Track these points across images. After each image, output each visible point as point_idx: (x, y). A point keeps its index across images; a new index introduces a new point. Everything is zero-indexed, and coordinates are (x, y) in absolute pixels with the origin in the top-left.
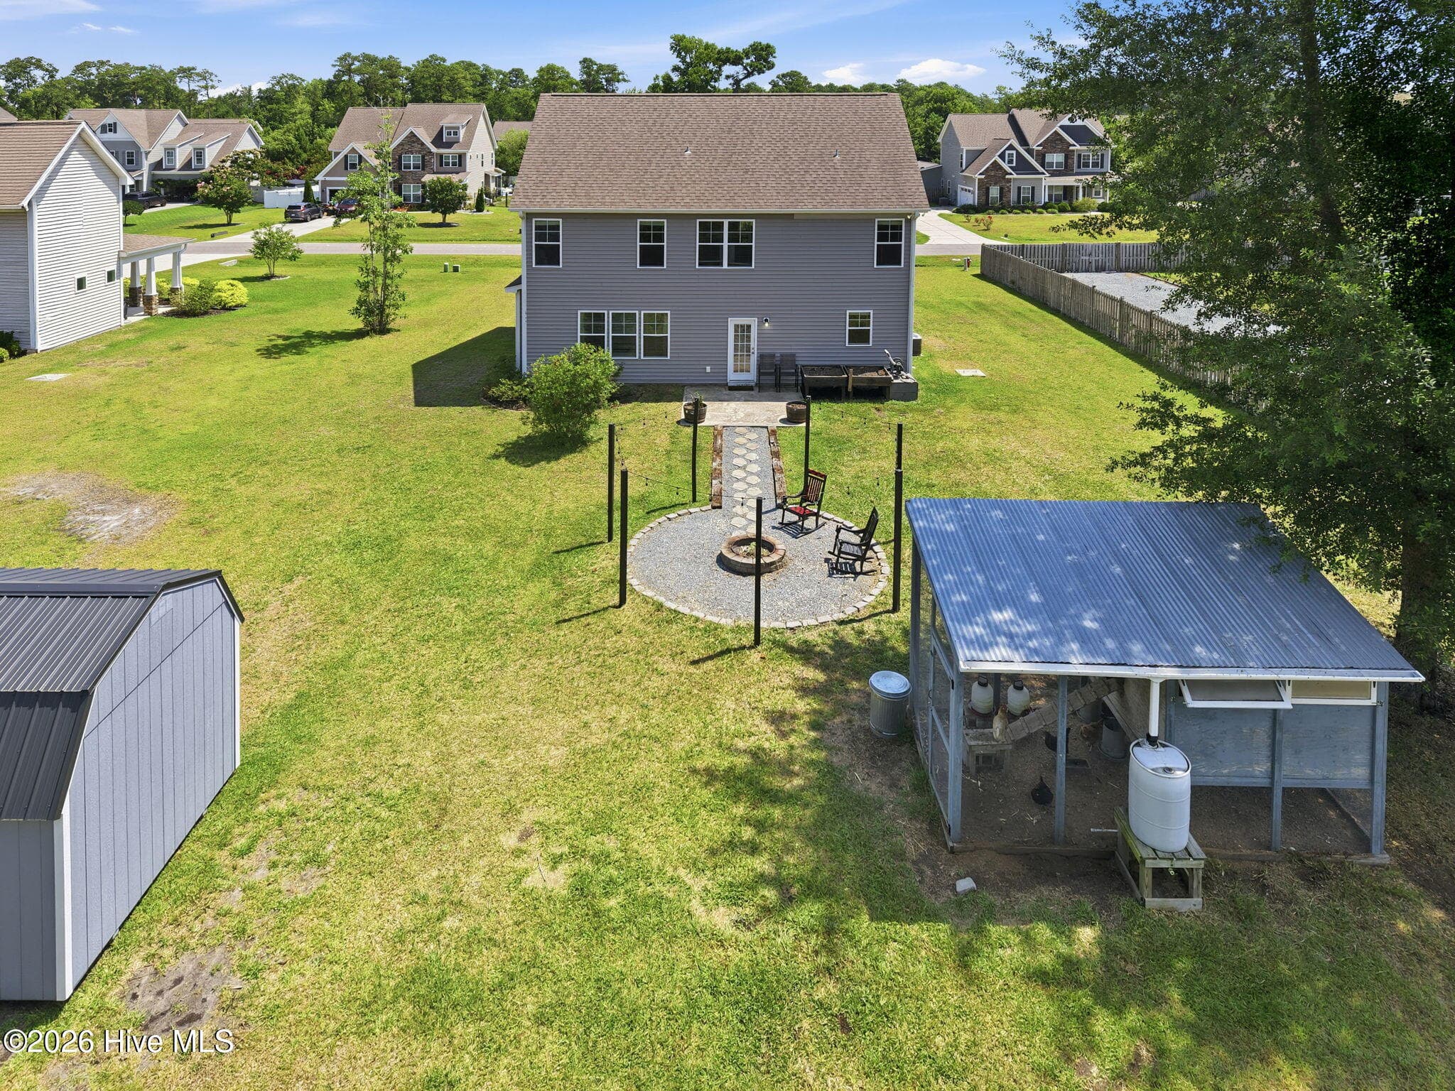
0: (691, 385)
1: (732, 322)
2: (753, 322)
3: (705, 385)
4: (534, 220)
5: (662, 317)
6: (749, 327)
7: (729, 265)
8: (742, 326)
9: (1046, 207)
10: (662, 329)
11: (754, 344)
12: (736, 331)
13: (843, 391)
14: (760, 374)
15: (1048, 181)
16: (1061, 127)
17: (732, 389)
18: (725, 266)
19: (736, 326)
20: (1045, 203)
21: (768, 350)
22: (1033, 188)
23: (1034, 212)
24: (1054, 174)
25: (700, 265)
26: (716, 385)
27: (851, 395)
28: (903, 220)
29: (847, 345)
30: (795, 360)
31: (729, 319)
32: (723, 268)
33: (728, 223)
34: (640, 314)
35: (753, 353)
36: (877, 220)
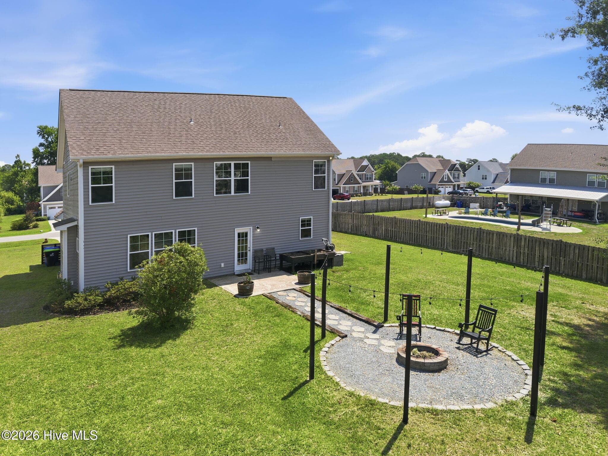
1: (236, 231)
2: (248, 229)
3: (220, 276)
4: (90, 168)
5: (192, 232)
6: (246, 234)
7: (235, 193)
8: (243, 233)
10: (192, 241)
11: (250, 245)
12: (239, 237)
14: (255, 263)
17: (239, 276)
18: (233, 193)
19: (239, 234)
21: (259, 247)
25: (216, 193)
26: (227, 275)
27: (316, 266)
28: (326, 161)
29: (300, 239)
30: (275, 252)
31: (235, 229)
32: (232, 195)
33: (235, 164)
34: (175, 232)
35: (249, 250)
36: (314, 161)
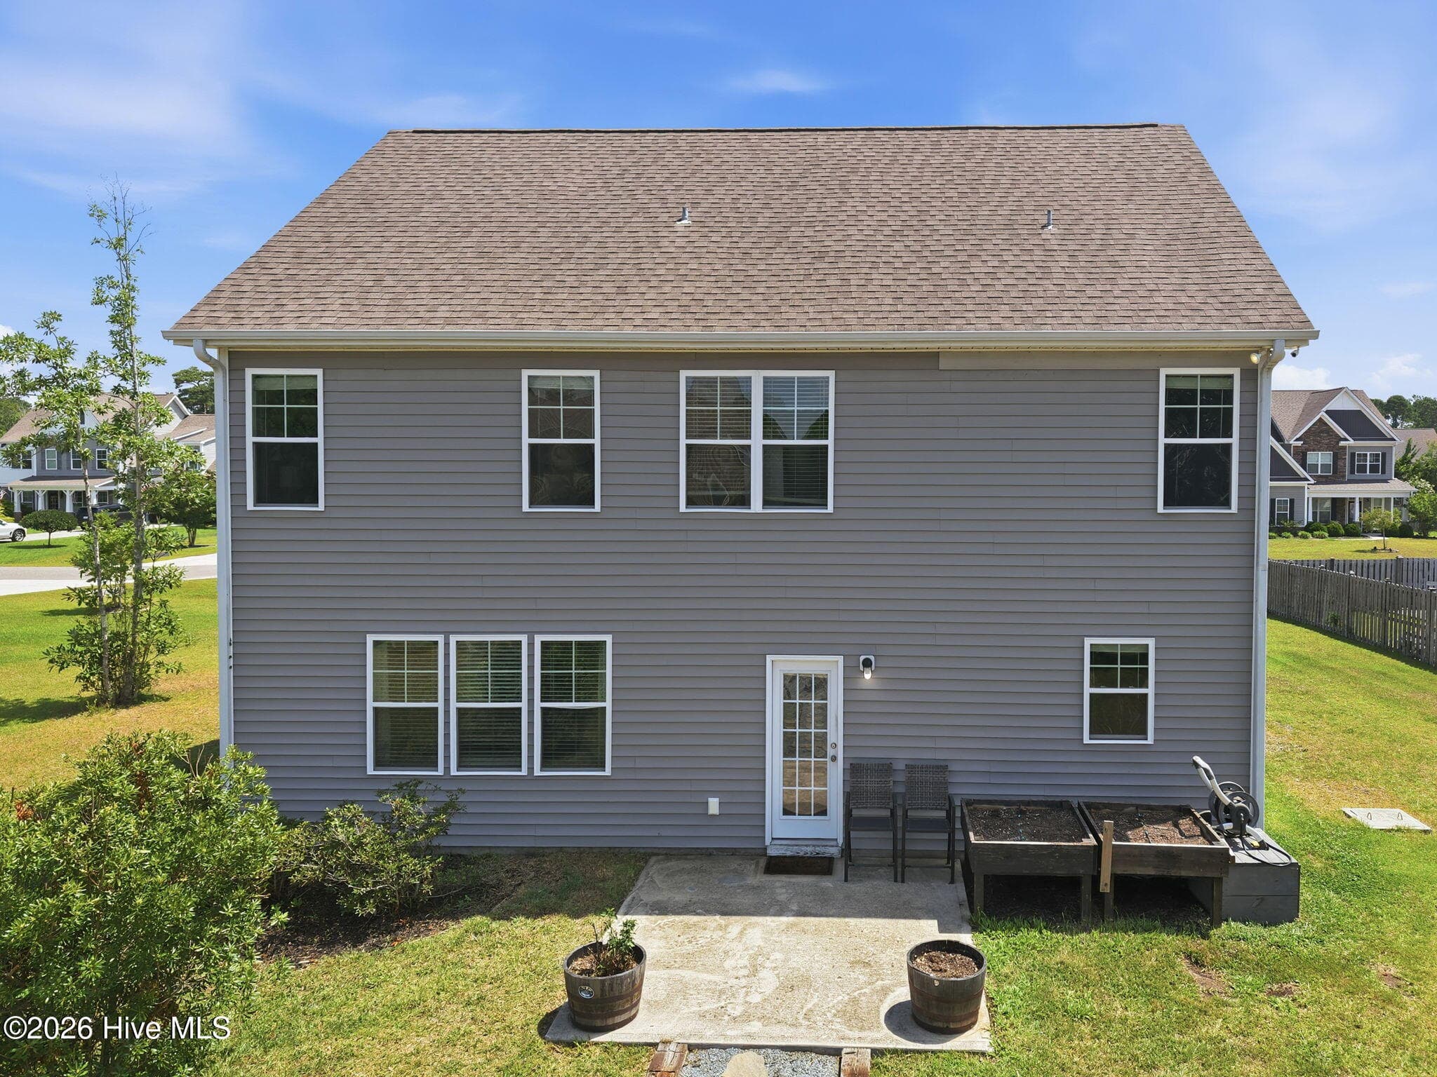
0: (670, 854)
1: (778, 667)
2: (831, 666)
3: (707, 854)
4: (249, 372)
5: (592, 652)
6: (822, 682)
7: (767, 503)
8: (805, 679)
9: (1310, 528)
10: (591, 688)
11: (835, 733)
12: (788, 694)
13: (1086, 887)
14: (850, 822)
15: (1313, 491)
16: (1327, 412)
17: (778, 866)
18: (757, 505)
19: (789, 680)
20: (1309, 524)
21: (873, 752)
22: (1292, 501)
23: (1295, 535)
24: (1321, 480)
25: (691, 502)
26: (733, 852)
27: (1110, 902)
28: (1236, 372)
29: (1086, 740)
30: (946, 784)
31: (769, 658)
32: (752, 511)
33: (767, 380)
34: (531, 645)
35: (834, 759)
36: (1164, 372)
